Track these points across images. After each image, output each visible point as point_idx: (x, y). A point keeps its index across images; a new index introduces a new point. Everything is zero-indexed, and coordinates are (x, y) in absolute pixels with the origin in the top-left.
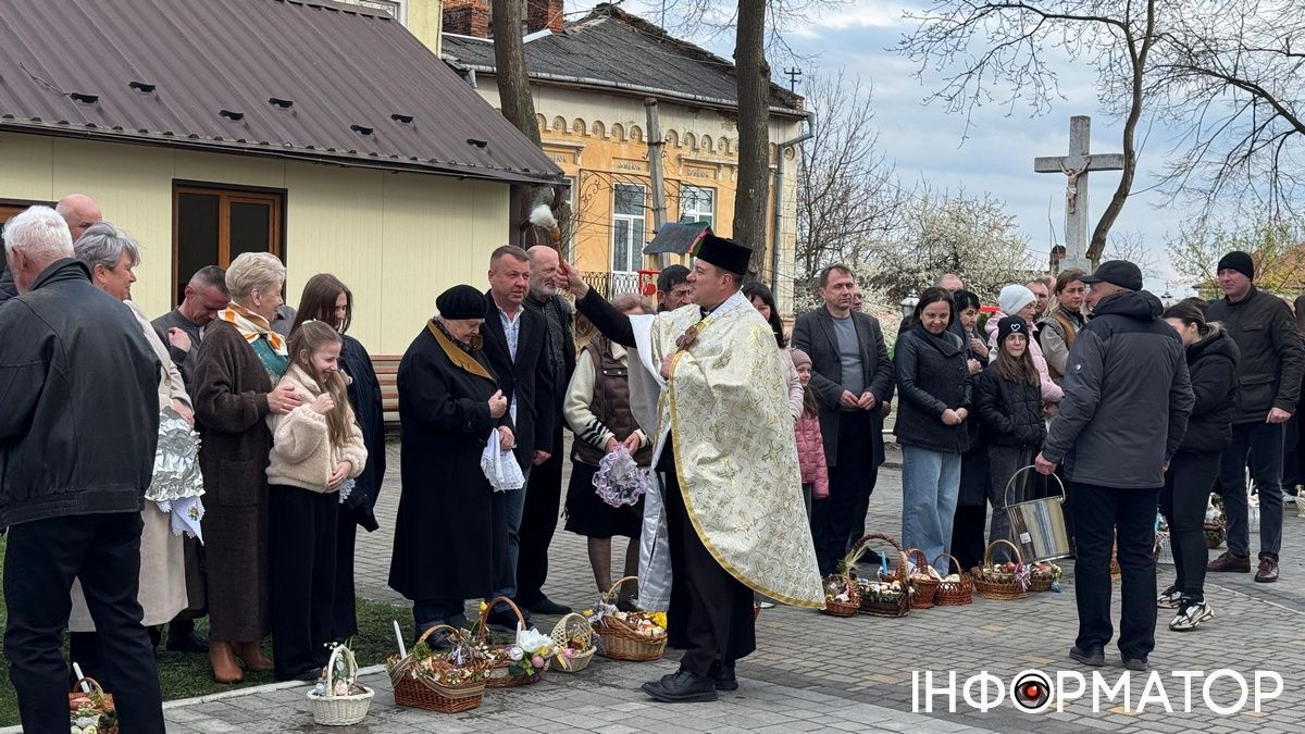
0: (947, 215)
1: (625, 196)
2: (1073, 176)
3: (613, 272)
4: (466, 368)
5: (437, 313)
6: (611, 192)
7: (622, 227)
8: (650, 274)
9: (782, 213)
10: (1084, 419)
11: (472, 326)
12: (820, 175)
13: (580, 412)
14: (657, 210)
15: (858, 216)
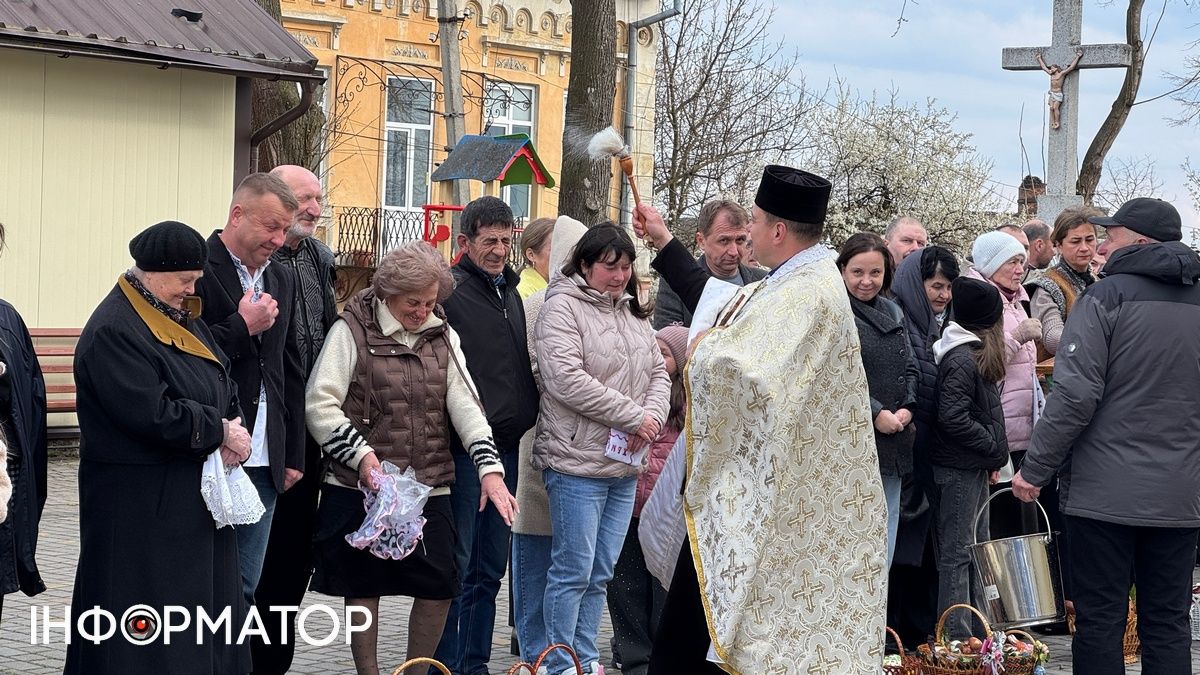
0: (872, 130)
1: (404, 96)
2: (1058, 75)
3: (384, 207)
4: (179, 345)
5: (130, 264)
6: (382, 89)
7: (399, 142)
8: (441, 210)
9: (633, 124)
10: (1077, 423)
11: (186, 282)
12: (689, 69)
13: (327, 411)
14: (450, 117)
15: (745, 130)
